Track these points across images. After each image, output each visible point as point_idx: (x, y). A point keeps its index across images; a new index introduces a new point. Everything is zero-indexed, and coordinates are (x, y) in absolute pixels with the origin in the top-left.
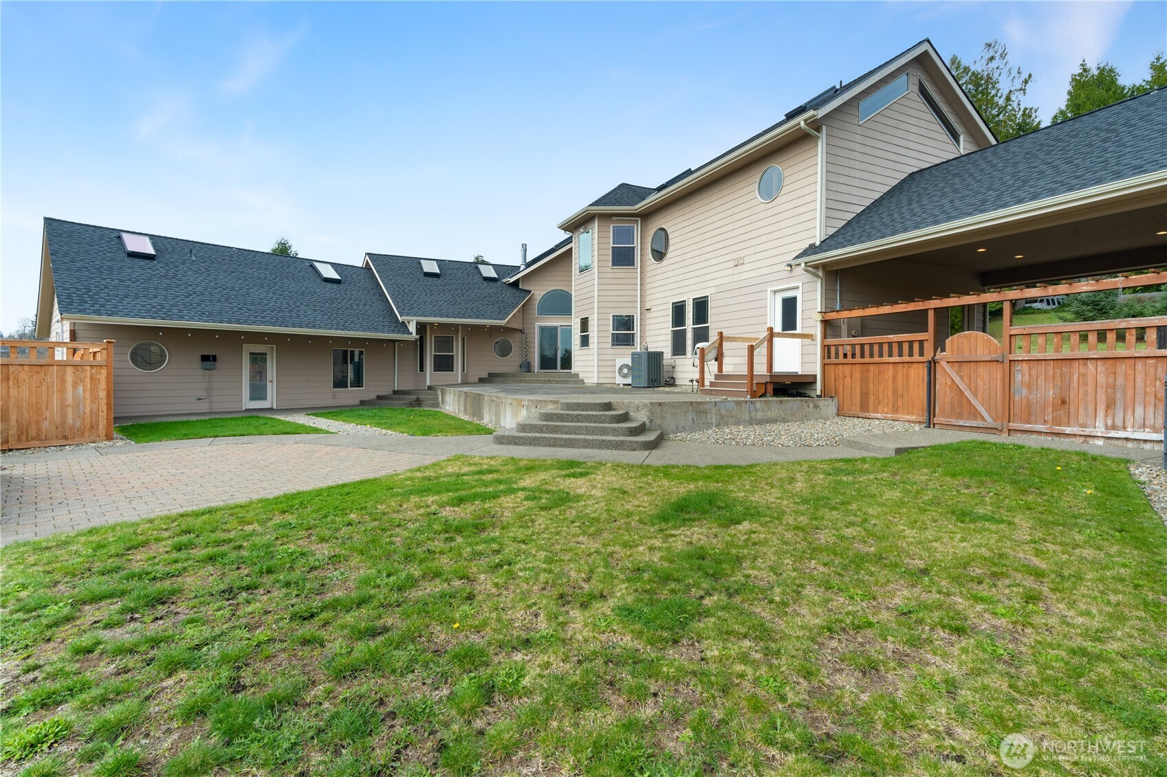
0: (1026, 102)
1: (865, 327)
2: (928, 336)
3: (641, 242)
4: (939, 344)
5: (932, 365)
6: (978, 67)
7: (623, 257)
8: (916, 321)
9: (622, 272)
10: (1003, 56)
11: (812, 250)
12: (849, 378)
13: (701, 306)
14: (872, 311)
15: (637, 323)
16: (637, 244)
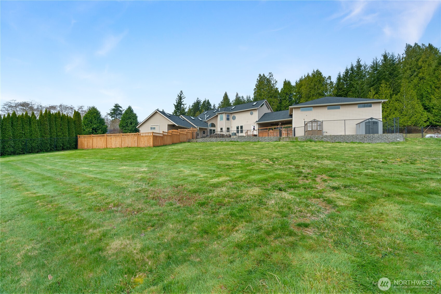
0: (277, 86)
1: (261, 130)
2: (268, 130)
3: (231, 117)
4: (269, 131)
5: (268, 133)
6: (268, 77)
7: (228, 119)
8: (267, 129)
9: (228, 121)
10: (272, 76)
11: (257, 121)
12: (261, 135)
13: (242, 127)
14: (263, 128)
15: (230, 129)
16: (230, 117)
